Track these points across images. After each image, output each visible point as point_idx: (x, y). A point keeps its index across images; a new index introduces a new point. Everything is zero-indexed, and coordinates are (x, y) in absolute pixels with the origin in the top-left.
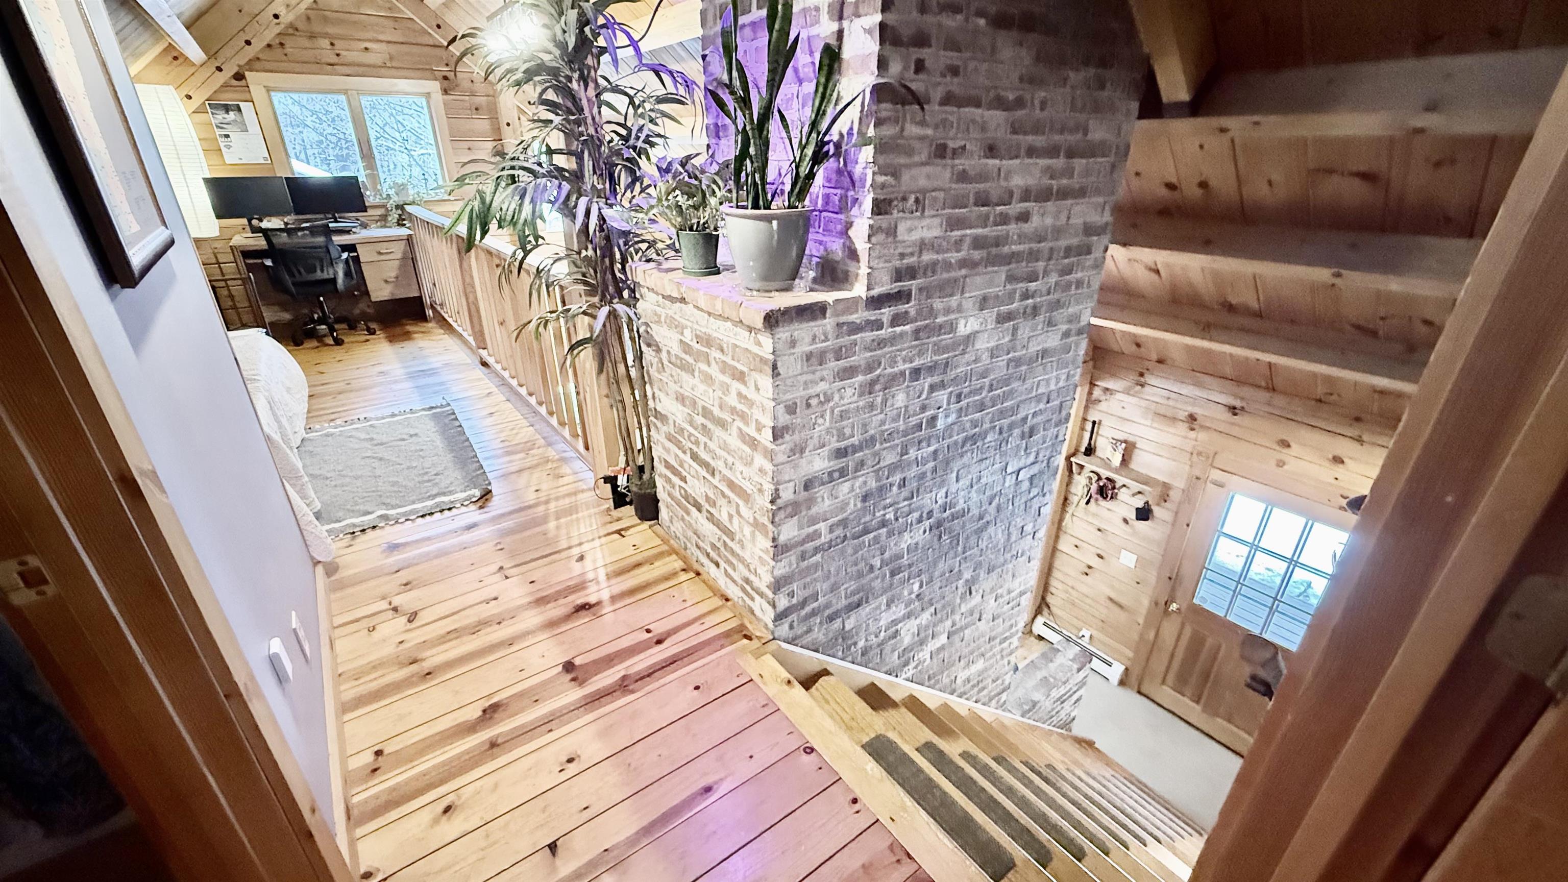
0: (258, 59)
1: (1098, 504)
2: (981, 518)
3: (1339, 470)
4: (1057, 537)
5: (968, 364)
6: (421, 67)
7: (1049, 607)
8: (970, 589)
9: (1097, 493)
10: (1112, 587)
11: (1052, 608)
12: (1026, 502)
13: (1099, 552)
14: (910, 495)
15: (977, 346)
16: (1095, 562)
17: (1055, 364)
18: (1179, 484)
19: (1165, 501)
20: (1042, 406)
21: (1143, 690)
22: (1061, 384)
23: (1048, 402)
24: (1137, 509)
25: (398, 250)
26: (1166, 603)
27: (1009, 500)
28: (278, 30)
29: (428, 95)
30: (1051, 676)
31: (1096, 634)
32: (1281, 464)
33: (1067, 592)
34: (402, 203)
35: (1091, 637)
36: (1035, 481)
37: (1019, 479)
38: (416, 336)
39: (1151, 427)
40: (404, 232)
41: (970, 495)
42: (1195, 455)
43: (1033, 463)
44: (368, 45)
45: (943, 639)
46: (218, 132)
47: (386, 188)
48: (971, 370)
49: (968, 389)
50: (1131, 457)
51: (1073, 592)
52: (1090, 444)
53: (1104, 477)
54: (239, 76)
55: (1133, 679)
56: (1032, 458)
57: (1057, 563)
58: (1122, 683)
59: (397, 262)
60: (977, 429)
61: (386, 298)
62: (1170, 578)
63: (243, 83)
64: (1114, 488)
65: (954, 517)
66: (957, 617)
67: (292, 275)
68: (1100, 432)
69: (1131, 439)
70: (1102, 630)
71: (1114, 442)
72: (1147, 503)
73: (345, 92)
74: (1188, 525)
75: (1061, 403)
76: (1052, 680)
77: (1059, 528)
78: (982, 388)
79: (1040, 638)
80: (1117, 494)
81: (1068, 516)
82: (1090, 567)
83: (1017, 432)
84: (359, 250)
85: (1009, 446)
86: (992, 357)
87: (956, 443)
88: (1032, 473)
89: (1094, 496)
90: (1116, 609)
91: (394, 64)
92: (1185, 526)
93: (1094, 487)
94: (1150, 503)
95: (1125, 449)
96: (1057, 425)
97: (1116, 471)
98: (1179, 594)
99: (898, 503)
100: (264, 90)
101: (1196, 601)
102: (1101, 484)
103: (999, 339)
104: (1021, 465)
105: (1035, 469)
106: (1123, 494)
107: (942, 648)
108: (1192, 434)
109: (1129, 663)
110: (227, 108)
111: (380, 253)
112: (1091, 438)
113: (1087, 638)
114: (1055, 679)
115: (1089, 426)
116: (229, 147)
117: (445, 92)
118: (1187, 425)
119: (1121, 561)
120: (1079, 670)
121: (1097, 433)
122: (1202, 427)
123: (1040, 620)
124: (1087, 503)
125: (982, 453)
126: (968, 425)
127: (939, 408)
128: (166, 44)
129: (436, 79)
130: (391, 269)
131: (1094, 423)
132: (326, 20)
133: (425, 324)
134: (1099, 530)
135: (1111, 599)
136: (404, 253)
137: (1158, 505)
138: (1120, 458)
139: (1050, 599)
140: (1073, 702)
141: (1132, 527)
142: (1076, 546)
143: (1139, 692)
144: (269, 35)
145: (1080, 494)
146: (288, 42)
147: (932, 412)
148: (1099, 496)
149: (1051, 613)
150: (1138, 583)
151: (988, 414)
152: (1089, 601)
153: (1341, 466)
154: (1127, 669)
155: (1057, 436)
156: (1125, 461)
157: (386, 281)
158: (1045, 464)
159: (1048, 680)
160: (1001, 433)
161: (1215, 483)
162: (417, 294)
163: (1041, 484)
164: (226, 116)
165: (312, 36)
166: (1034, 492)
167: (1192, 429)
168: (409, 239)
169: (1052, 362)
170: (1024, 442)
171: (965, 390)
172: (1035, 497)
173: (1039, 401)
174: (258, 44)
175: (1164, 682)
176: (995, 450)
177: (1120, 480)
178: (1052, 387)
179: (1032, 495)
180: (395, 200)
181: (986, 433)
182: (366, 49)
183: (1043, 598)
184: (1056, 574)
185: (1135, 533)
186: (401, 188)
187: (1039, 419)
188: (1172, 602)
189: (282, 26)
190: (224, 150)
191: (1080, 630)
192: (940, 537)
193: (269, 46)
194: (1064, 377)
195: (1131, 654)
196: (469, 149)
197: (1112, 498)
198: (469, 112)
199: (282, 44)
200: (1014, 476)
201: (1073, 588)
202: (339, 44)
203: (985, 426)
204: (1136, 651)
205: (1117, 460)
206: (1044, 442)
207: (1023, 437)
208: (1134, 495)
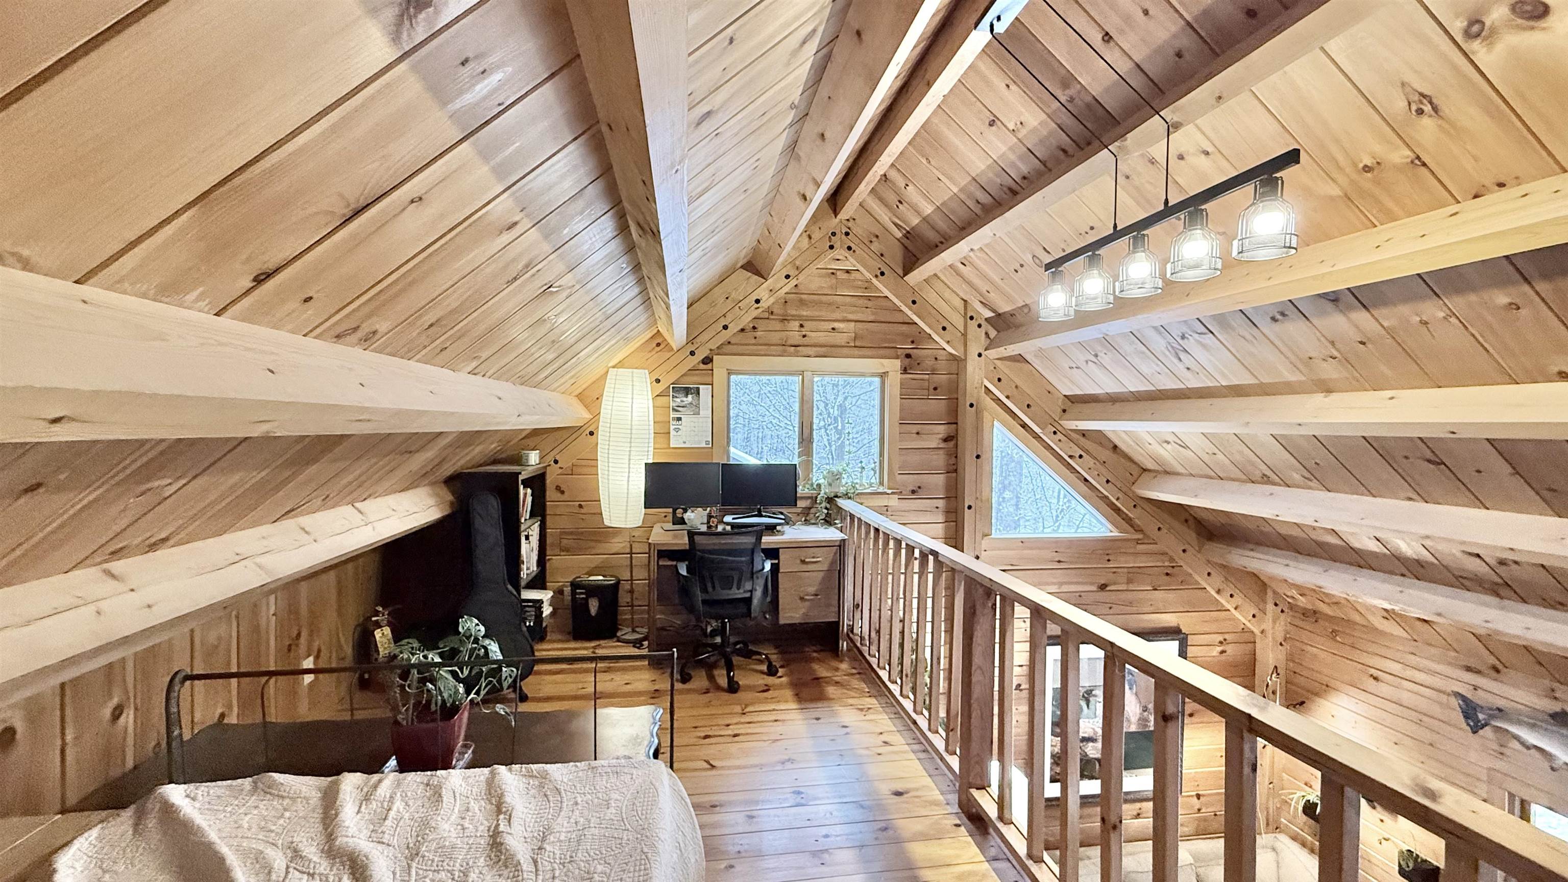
0: (729, 343)
6: (886, 345)
25: (823, 559)
28: (755, 313)
29: (883, 376)
34: (832, 495)
38: (831, 690)
40: (832, 534)
44: (836, 325)
46: (673, 415)
47: (818, 477)
54: (707, 360)
59: (822, 574)
61: (797, 621)
63: (709, 366)
67: (704, 590)
73: (802, 373)
84: (781, 557)
91: (857, 344)
100: (725, 372)
110: (687, 391)
111: (803, 562)
116: (677, 430)
117: (905, 371)
128: (655, 331)
129: (897, 357)
130: (812, 582)
132: (802, 303)
133: (835, 664)
136: (833, 563)
144: (746, 320)
146: (761, 325)
157: (802, 599)
162: (834, 619)
164: (685, 399)
165: (784, 320)
168: (841, 546)
174: (733, 328)
180: (825, 491)
182: (833, 329)
186: (836, 477)
189: (760, 310)
190: (673, 433)
193: (742, 330)
196: (918, 433)
198: (926, 392)
199: (754, 328)
202: (808, 325)
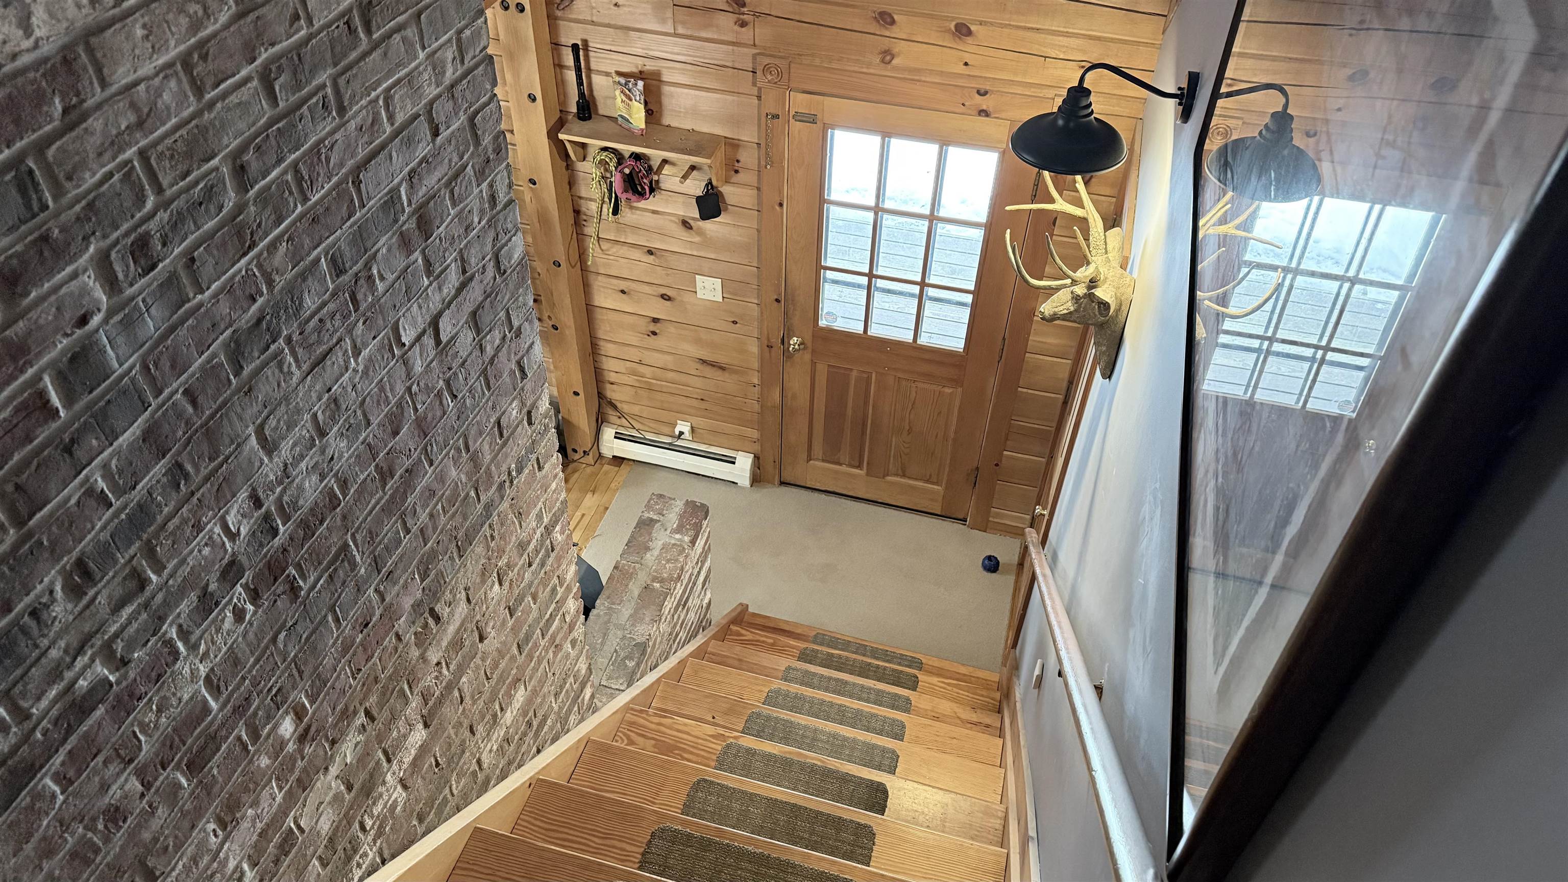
1: (631, 208)
2: (385, 474)
3: (968, 50)
4: (586, 287)
5: (116, 144)
7: (615, 407)
8: (432, 612)
9: (626, 191)
10: (698, 341)
11: (619, 405)
12: (484, 372)
13: (663, 291)
14: (132, 585)
15: (122, 76)
16: (659, 309)
17: (411, 32)
18: (748, 135)
19: (737, 172)
20: (423, 150)
21: (787, 477)
22: (450, 75)
23: (436, 133)
24: (699, 200)
26: (783, 342)
27: (439, 395)
30: (654, 579)
31: (700, 422)
32: (887, 56)
33: (634, 373)
35: (692, 428)
36: (486, 318)
37: (444, 338)
39: (676, 35)
41: (329, 452)
42: (759, 73)
43: (460, 290)
45: (419, 735)
48: (143, 154)
49: (163, 216)
50: (659, 103)
51: (642, 369)
52: (581, 94)
53: (627, 155)
55: (769, 468)
56: (453, 278)
57: (602, 332)
58: (756, 480)
60: (260, 301)
62: (778, 301)
64: (650, 169)
65: (307, 528)
66: (429, 680)
68: (593, 66)
69: (650, 66)
70: (706, 413)
71: (623, 81)
72: (710, 183)
74: (781, 205)
75: (472, 119)
76: (657, 585)
77: (584, 269)
78: (210, 193)
79: (618, 460)
80: (657, 182)
81: (592, 246)
82: (655, 320)
83: (384, 243)
85: (380, 286)
86: (199, 91)
87: (211, 371)
88: (468, 308)
89: (623, 197)
90: (718, 374)
92: (777, 208)
93: (617, 180)
94: (714, 183)
95: (647, 90)
96: (481, 175)
97: (642, 138)
98: (796, 321)
99: (100, 628)
101: (822, 323)
102: (627, 171)
103: (196, 26)
104: (435, 303)
105: (475, 293)
106: (669, 179)
107: (424, 750)
108: (746, 34)
109: (757, 447)
112: (580, 83)
113: (687, 435)
114: (662, 581)
115: (569, 60)
118: (732, 18)
119: (700, 295)
120: (693, 542)
121: (589, 69)
122: (757, 15)
123: (608, 433)
124: (616, 211)
125: (309, 347)
126: (224, 308)
127: (83, 320)
131: (575, 48)
134: (650, 252)
135: (704, 362)
137: (727, 181)
138: (642, 114)
139: (612, 393)
140: (700, 586)
141: (700, 232)
142: (623, 292)
143: (783, 483)
145: (597, 196)
147: (63, 343)
148: (629, 195)
149: (621, 416)
150: (735, 322)
151: (272, 247)
152: (670, 375)
153: (969, 40)
154: (757, 458)
155: (493, 199)
156: (652, 114)
158: (491, 271)
159: (653, 589)
160: (338, 269)
161: (799, 117)
163: (502, 314)
166: (493, 340)
167: (743, 24)
169: (399, 29)
170: (417, 255)
171: (152, 225)
172: (498, 349)
173: (410, 142)
175: (809, 458)
176: (345, 317)
177: (656, 155)
178: (431, 91)
179: (489, 350)
181: (293, 292)
183: (601, 395)
184: (607, 348)
185: (707, 242)
187: (431, 181)
188: (790, 338)
191: (675, 425)
192: (294, 590)
194: (449, 54)
195: (755, 434)
197: (652, 190)
200: (428, 340)
201: (640, 363)
203: (280, 282)
204: (761, 426)
205: (638, 117)
206: (468, 229)
207: (406, 244)
208: (685, 177)
